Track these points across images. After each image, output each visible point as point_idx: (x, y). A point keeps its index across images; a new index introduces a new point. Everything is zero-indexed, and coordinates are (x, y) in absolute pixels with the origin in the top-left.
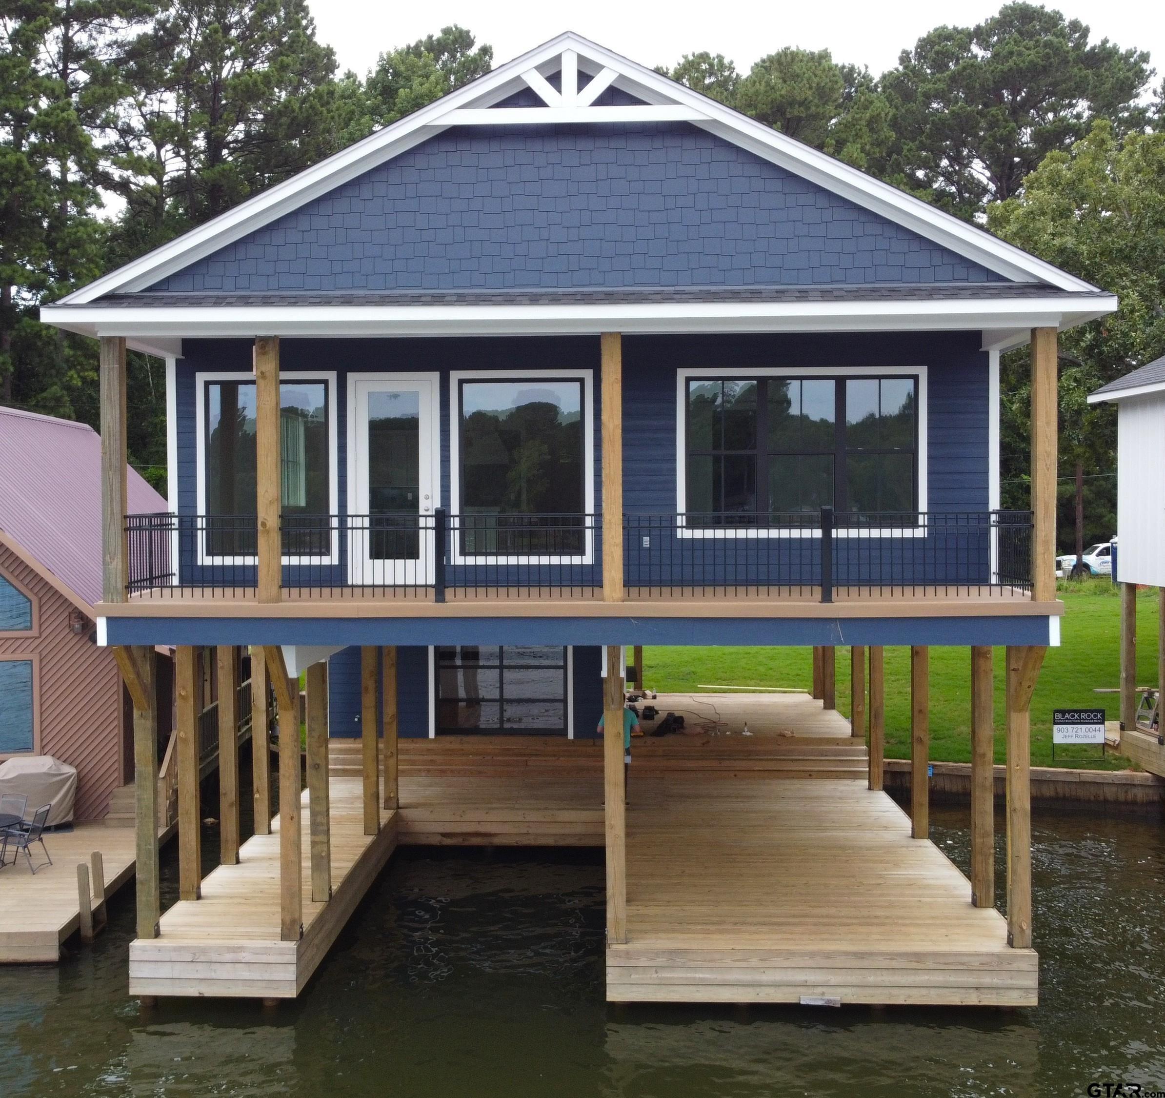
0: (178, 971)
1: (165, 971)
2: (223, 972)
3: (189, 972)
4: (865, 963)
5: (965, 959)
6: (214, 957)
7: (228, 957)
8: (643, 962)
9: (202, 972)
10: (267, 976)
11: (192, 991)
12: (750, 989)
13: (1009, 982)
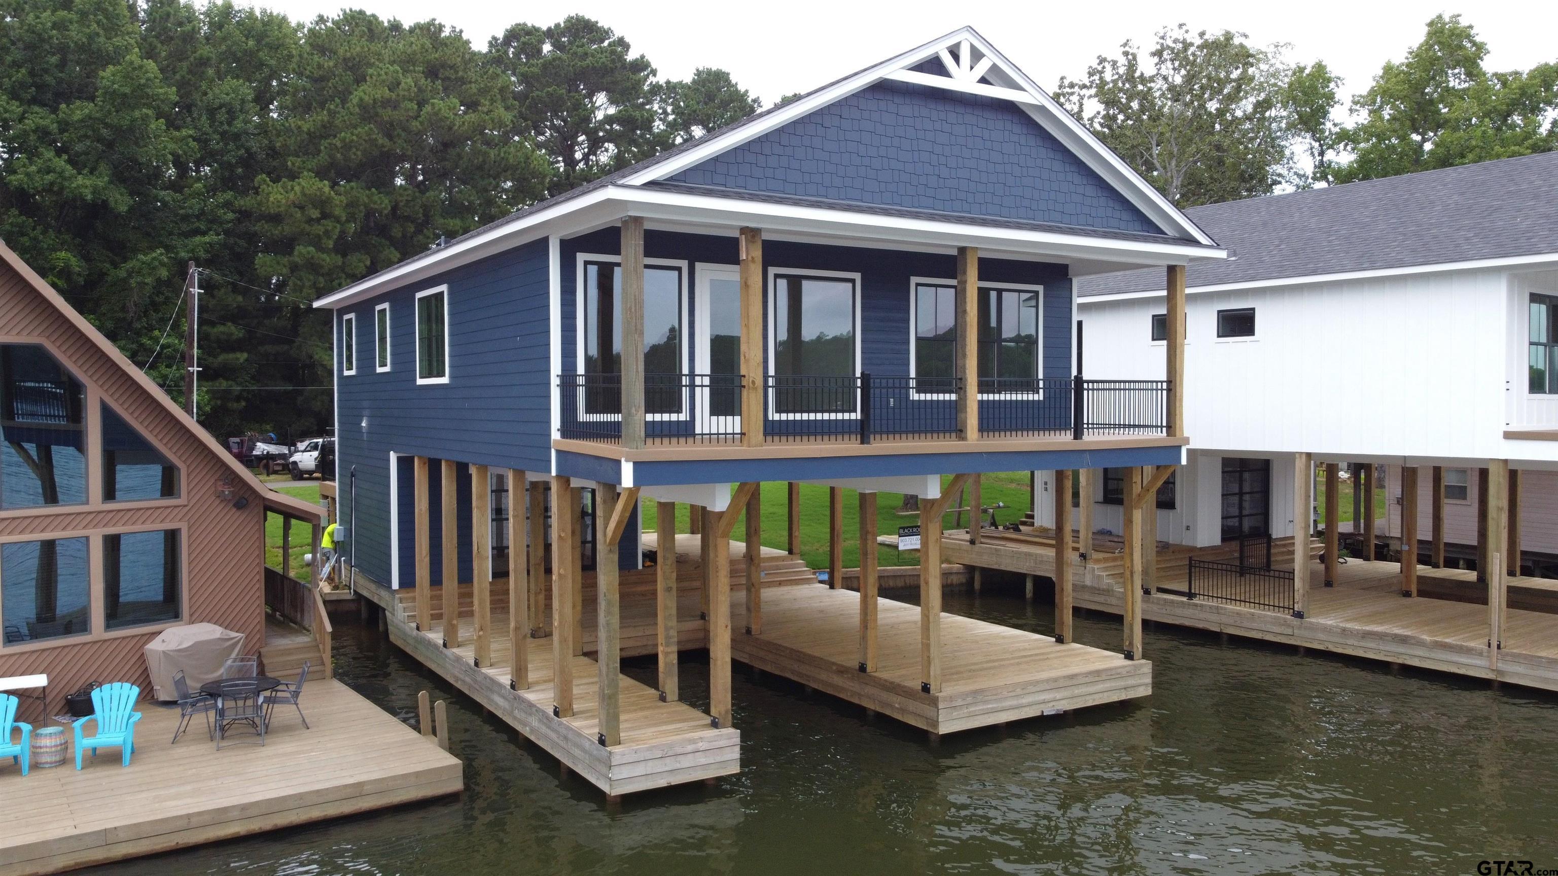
0: (650, 768)
1: (640, 770)
2: (686, 762)
3: (659, 767)
4: (1075, 682)
5: (1119, 671)
6: (679, 750)
7: (690, 748)
8: (960, 702)
9: (670, 764)
10: (719, 759)
11: (661, 783)
12: (1016, 711)
13: (1139, 682)
